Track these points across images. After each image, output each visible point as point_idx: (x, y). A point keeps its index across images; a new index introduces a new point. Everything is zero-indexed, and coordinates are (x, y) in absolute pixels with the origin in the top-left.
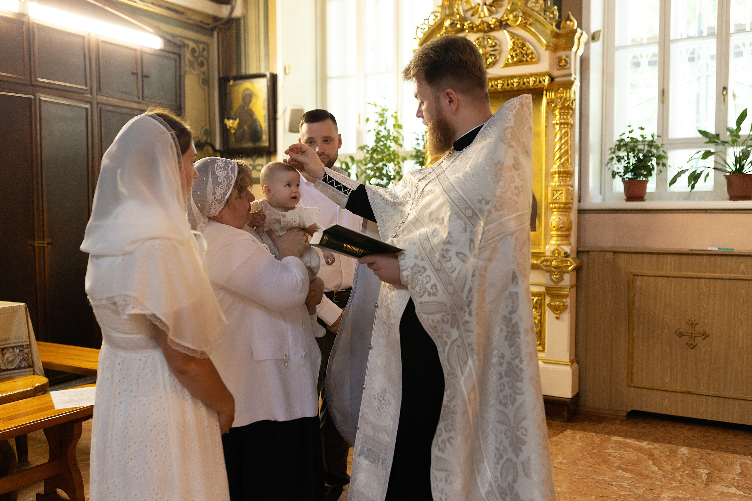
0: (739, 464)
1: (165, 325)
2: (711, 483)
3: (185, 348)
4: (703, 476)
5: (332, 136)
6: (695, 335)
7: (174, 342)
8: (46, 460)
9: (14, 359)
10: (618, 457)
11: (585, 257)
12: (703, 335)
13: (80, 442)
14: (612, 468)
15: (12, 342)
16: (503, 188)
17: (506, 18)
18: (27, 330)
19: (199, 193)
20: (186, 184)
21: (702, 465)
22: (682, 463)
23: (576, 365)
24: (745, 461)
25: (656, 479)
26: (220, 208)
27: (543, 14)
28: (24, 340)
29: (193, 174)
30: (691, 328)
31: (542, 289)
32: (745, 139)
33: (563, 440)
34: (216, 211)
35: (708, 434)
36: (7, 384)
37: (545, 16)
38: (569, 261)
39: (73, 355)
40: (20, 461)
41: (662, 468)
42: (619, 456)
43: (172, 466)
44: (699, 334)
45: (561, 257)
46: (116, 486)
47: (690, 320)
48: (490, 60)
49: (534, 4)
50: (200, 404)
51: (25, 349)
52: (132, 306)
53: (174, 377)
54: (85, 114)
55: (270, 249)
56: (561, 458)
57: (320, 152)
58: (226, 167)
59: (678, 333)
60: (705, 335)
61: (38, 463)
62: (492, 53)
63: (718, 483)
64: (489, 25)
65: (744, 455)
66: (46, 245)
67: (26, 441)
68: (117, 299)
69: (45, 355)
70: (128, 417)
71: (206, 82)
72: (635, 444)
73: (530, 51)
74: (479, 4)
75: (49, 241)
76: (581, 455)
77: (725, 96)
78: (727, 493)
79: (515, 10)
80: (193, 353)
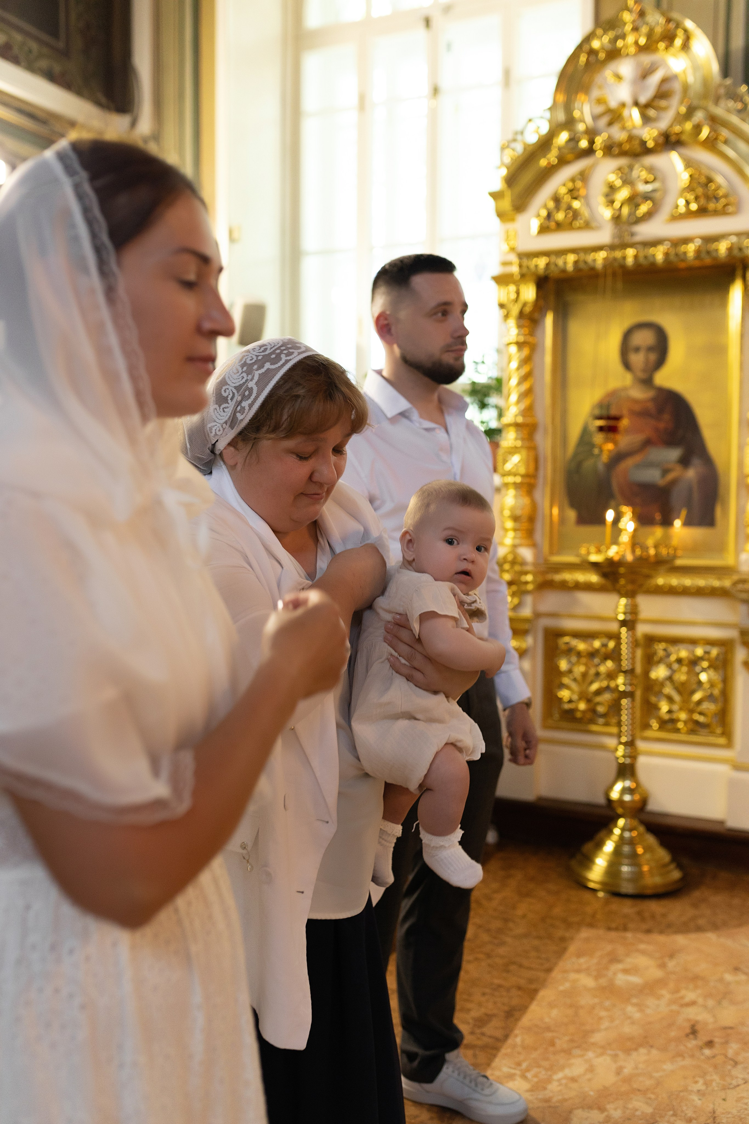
17: (678, 129)
31: (732, 634)
48: (644, 208)
62: (649, 194)
64: (643, 143)
73: (722, 192)
74: (624, 104)
79: (696, 114)
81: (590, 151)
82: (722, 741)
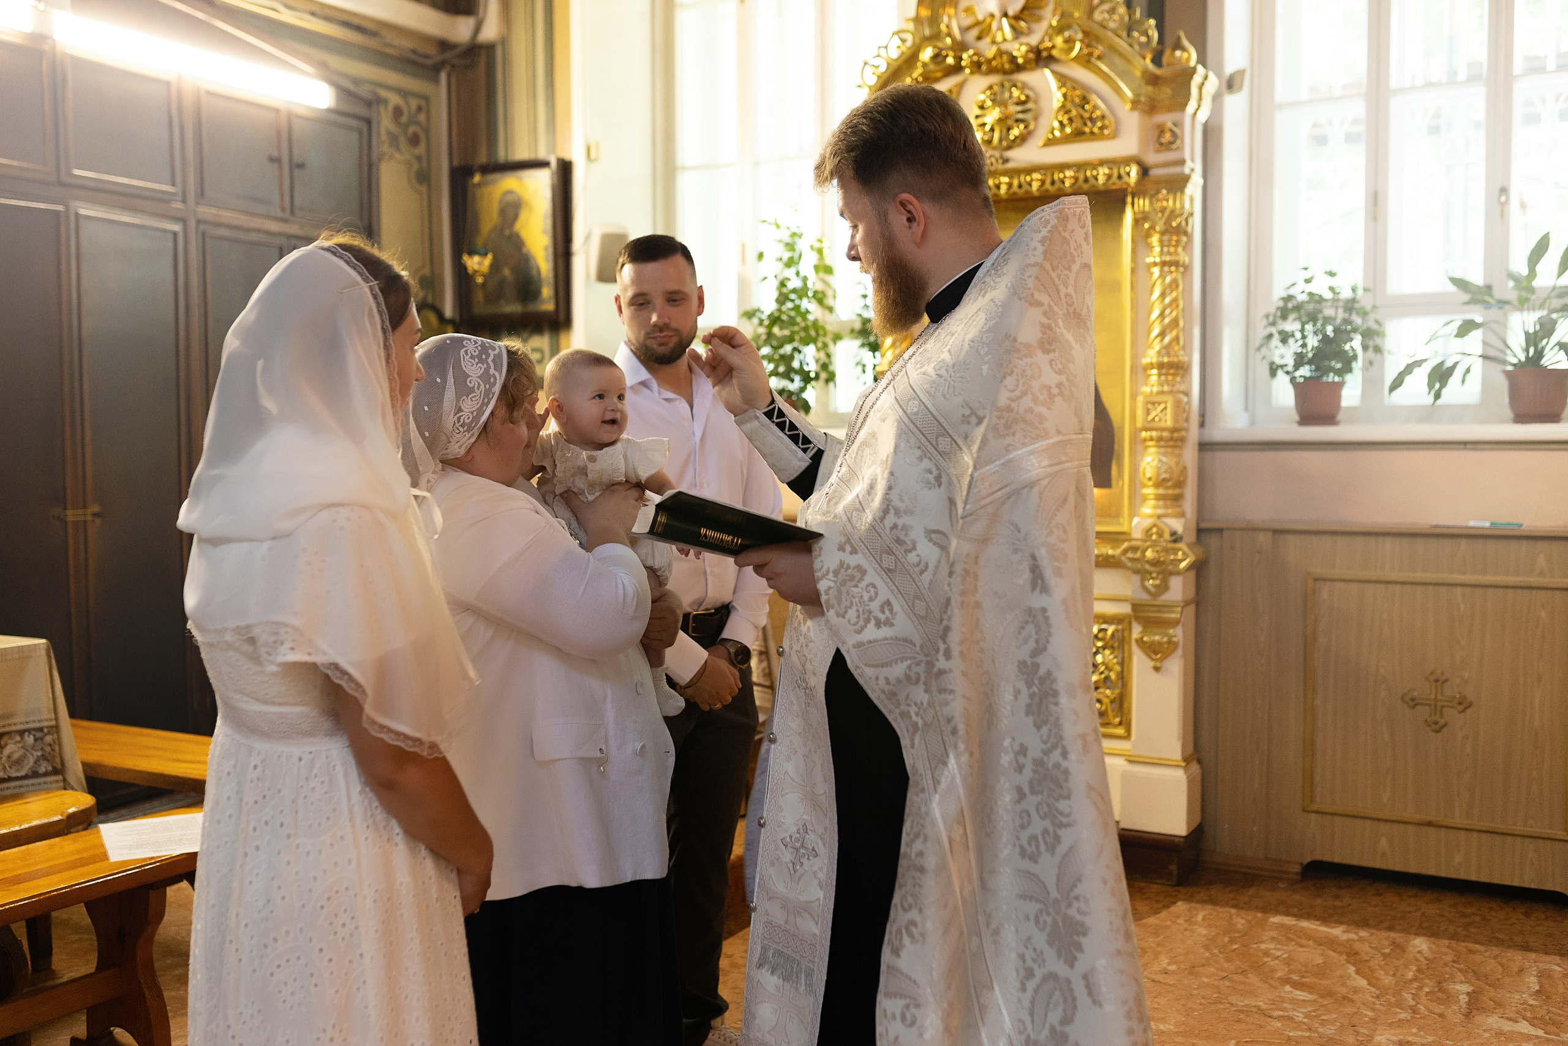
0: (1535, 973)
1: (358, 685)
2: (1479, 1012)
3: (398, 734)
4: (1461, 997)
5: (686, 290)
6: (1442, 703)
7: (374, 722)
8: (91, 968)
9: (24, 756)
10: (1285, 959)
11: (1213, 541)
12: (1460, 704)
13: (161, 929)
14: (1271, 982)
15: (19, 722)
16: (1012, 391)
17: (1049, 44)
18: (50, 695)
19: (426, 408)
20: (400, 392)
21: (1459, 974)
22: (1417, 971)
23: (1195, 768)
24: (1548, 966)
25: (1364, 1004)
26: (469, 442)
27: (1124, 34)
28: (44, 717)
29: (415, 369)
30: (1434, 691)
31: (1125, 609)
32: (1545, 295)
33: (1169, 923)
34: (460, 447)
35: (1469, 911)
36: (10, 809)
37: (1130, 41)
38: (1180, 549)
39: (148, 748)
40: (34, 970)
41: (1374, 981)
42: (1285, 956)
43: (364, 982)
44: (1450, 702)
45: (1165, 541)
46: (244, 1023)
47: (1432, 673)
48: (1015, 132)
49: (1106, 16)
50: (424, 852)
51: (46, 734)
52: (292, 645)
53: (371, 795)
54: (170, 245)
55: (569, 528)
56: (1164, 961)
57: (660, 323)
58: (484, 357)
59: (1407, 699)
60: (1464, 704)
61: (74, 975)
62: (1021, 116)
63: (1492, 1012)
64: (1013, 59)
65: (1547, 953)
66: (89, 518)
67: (48, 929)
68: (256, 631)
69: (91, 749)
70: (273, 878)
71: (423, 177)
72: (1320, 931)
73: (1098, 113)
74: (992, 16)
75: (96, 508)
76: (1207, 954)
77: (1504, 206)
78: (1511, 1032)
79: (1068, 27)
80: (415, 746)
81: (957, 69)
82: (1121, 731)
